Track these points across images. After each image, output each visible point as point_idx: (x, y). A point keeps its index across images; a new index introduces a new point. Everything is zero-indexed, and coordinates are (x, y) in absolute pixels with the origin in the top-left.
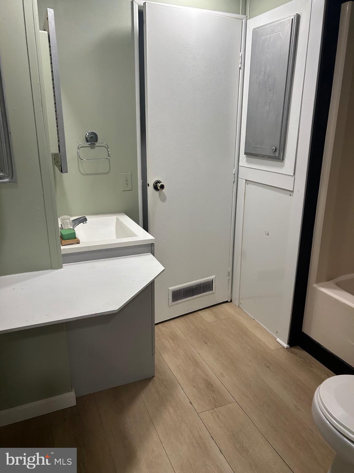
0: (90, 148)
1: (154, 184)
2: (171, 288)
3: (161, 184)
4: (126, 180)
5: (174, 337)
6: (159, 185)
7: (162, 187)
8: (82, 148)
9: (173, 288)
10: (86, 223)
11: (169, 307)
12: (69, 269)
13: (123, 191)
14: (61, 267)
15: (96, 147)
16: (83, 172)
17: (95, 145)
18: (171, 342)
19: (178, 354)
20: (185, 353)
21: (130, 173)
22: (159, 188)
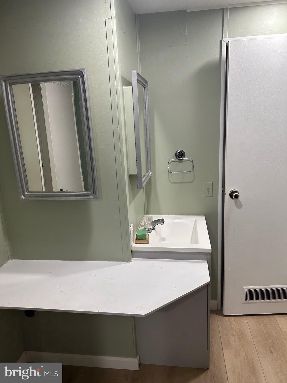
0: (178, 162)
1: (230, 193)
2: (245, 287)
3: (236, 193)
4: (208, 188)
5: (241, 336)
6: (235, 194)
7: (237, 196)
8: (172, 163)
9: (248, 288)
10: (164, 224)
11: (242, 304)
12: (136, 263)
13: (204, 197)
14: (130, 261)
15: (183, 162)
16: (172, 181)
17: (183, 160)
18: (237, 339)
19: (239, 355)
20: (247, 357)
21: (212, 182)
22: (233, 197)
